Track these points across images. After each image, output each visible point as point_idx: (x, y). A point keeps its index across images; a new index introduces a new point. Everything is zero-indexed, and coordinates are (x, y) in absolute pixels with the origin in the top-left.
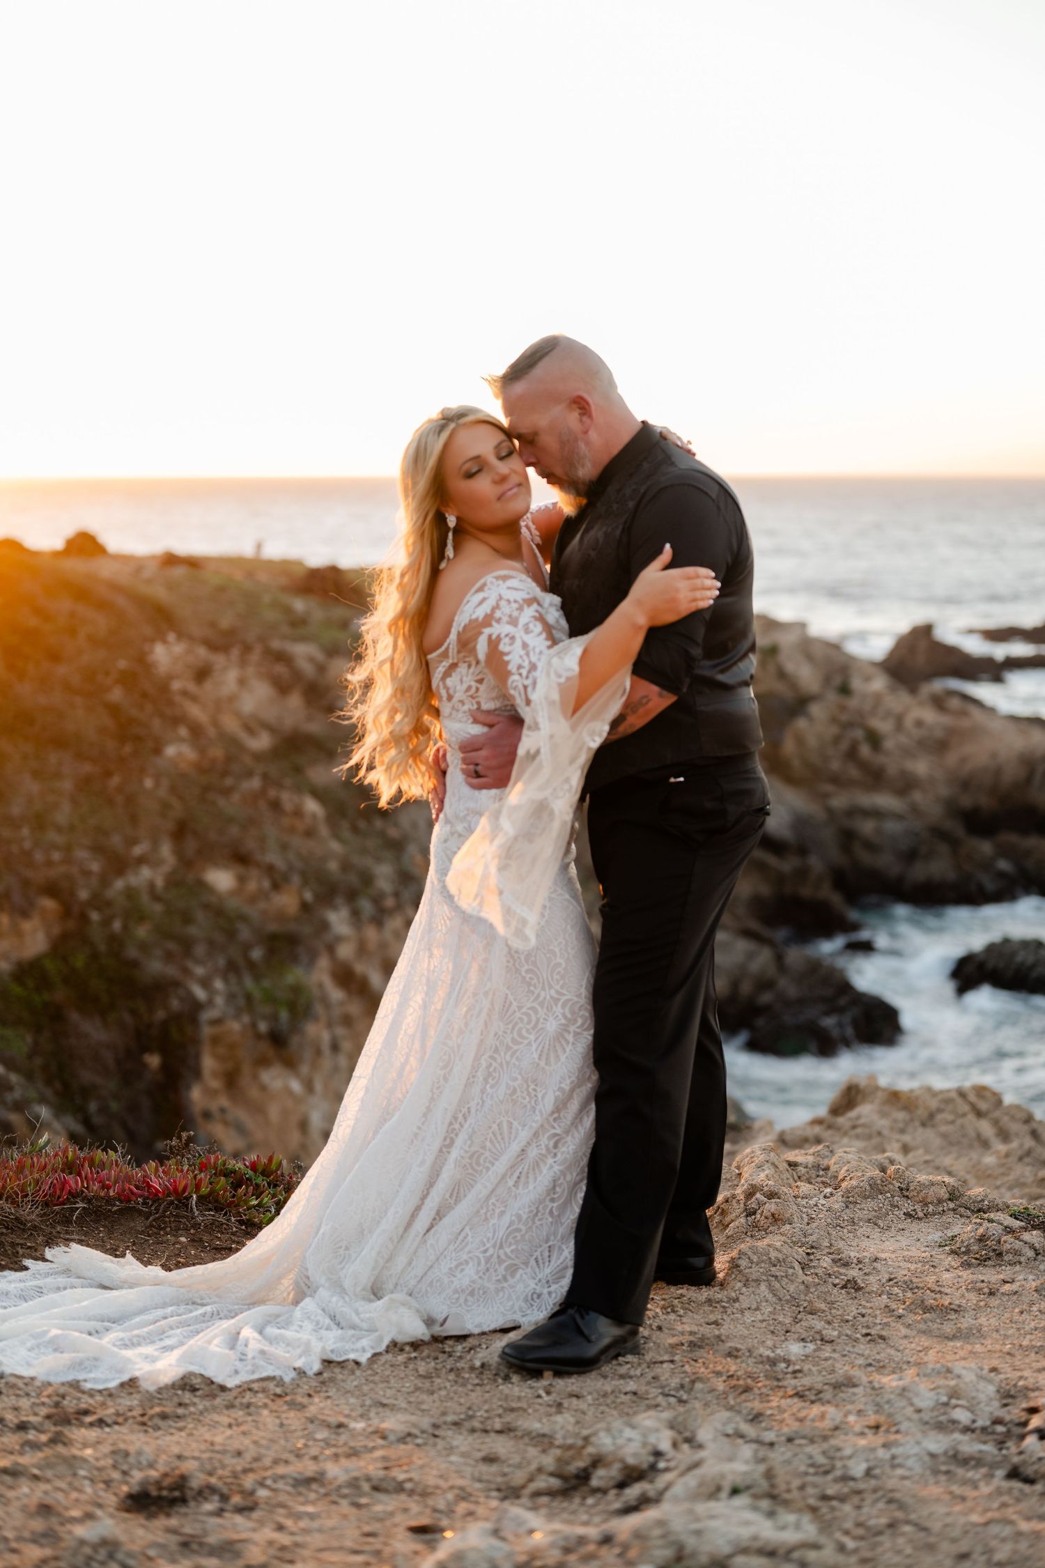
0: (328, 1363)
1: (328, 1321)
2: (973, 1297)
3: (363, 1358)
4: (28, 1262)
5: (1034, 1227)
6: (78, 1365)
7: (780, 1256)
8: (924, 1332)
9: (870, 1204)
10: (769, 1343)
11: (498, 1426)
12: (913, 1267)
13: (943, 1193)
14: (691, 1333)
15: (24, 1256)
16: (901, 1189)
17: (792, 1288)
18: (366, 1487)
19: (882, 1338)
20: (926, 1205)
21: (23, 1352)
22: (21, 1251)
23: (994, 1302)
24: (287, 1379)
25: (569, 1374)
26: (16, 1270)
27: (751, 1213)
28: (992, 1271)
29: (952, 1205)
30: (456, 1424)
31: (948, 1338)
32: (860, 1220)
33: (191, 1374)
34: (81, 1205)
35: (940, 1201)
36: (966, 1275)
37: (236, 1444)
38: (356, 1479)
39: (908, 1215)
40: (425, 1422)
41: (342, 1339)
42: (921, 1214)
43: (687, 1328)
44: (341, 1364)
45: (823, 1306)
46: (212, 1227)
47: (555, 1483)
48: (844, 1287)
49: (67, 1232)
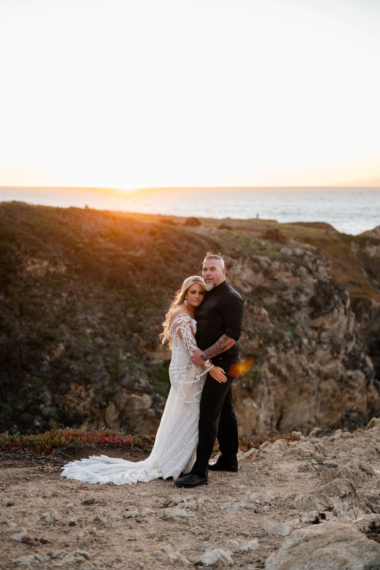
0: (138, 482)
1: (145, 473)
2: (293, 478)
3: (147, 482)
4: (90, 457)
5: (319, 464)
6: (88, 479)
7: (253, 466)
8: (275, 485)
9: (290, 456)
10: (237, 485)
11: (164, 496)
12: (286, 471)
13: (309, 454)
14: (222, 482)
15: (90, 455)
16: (299, 453)
17: (252, 474)
18: (128, 504)
19: (264, 486)
20: (304, 457)
21: (80, 475)
22: (89, 454)
23: (298, 480)
24: (130, 484)
25: (188, 488)
26: (87, 458)
27: (258, 456)
28: (304, 473)
29: (310, 457)
30: (157, 495)
31: (279, 487)
32: (285, 459)
33: (111, 482)
34: (107, 444)
35: (307, 456)
36: (297, 474)
37: (110, 495)
38: (127, 502)
39: (298, 459)
40: (150, 495)
41: (145, 477)
42: (301, 459)
43: (221, 480)
44: (143, 482)
45: (257, 478)
46: (136, 451)
47: (163, 506)
48: (266, 474)
49: (102, 451)
